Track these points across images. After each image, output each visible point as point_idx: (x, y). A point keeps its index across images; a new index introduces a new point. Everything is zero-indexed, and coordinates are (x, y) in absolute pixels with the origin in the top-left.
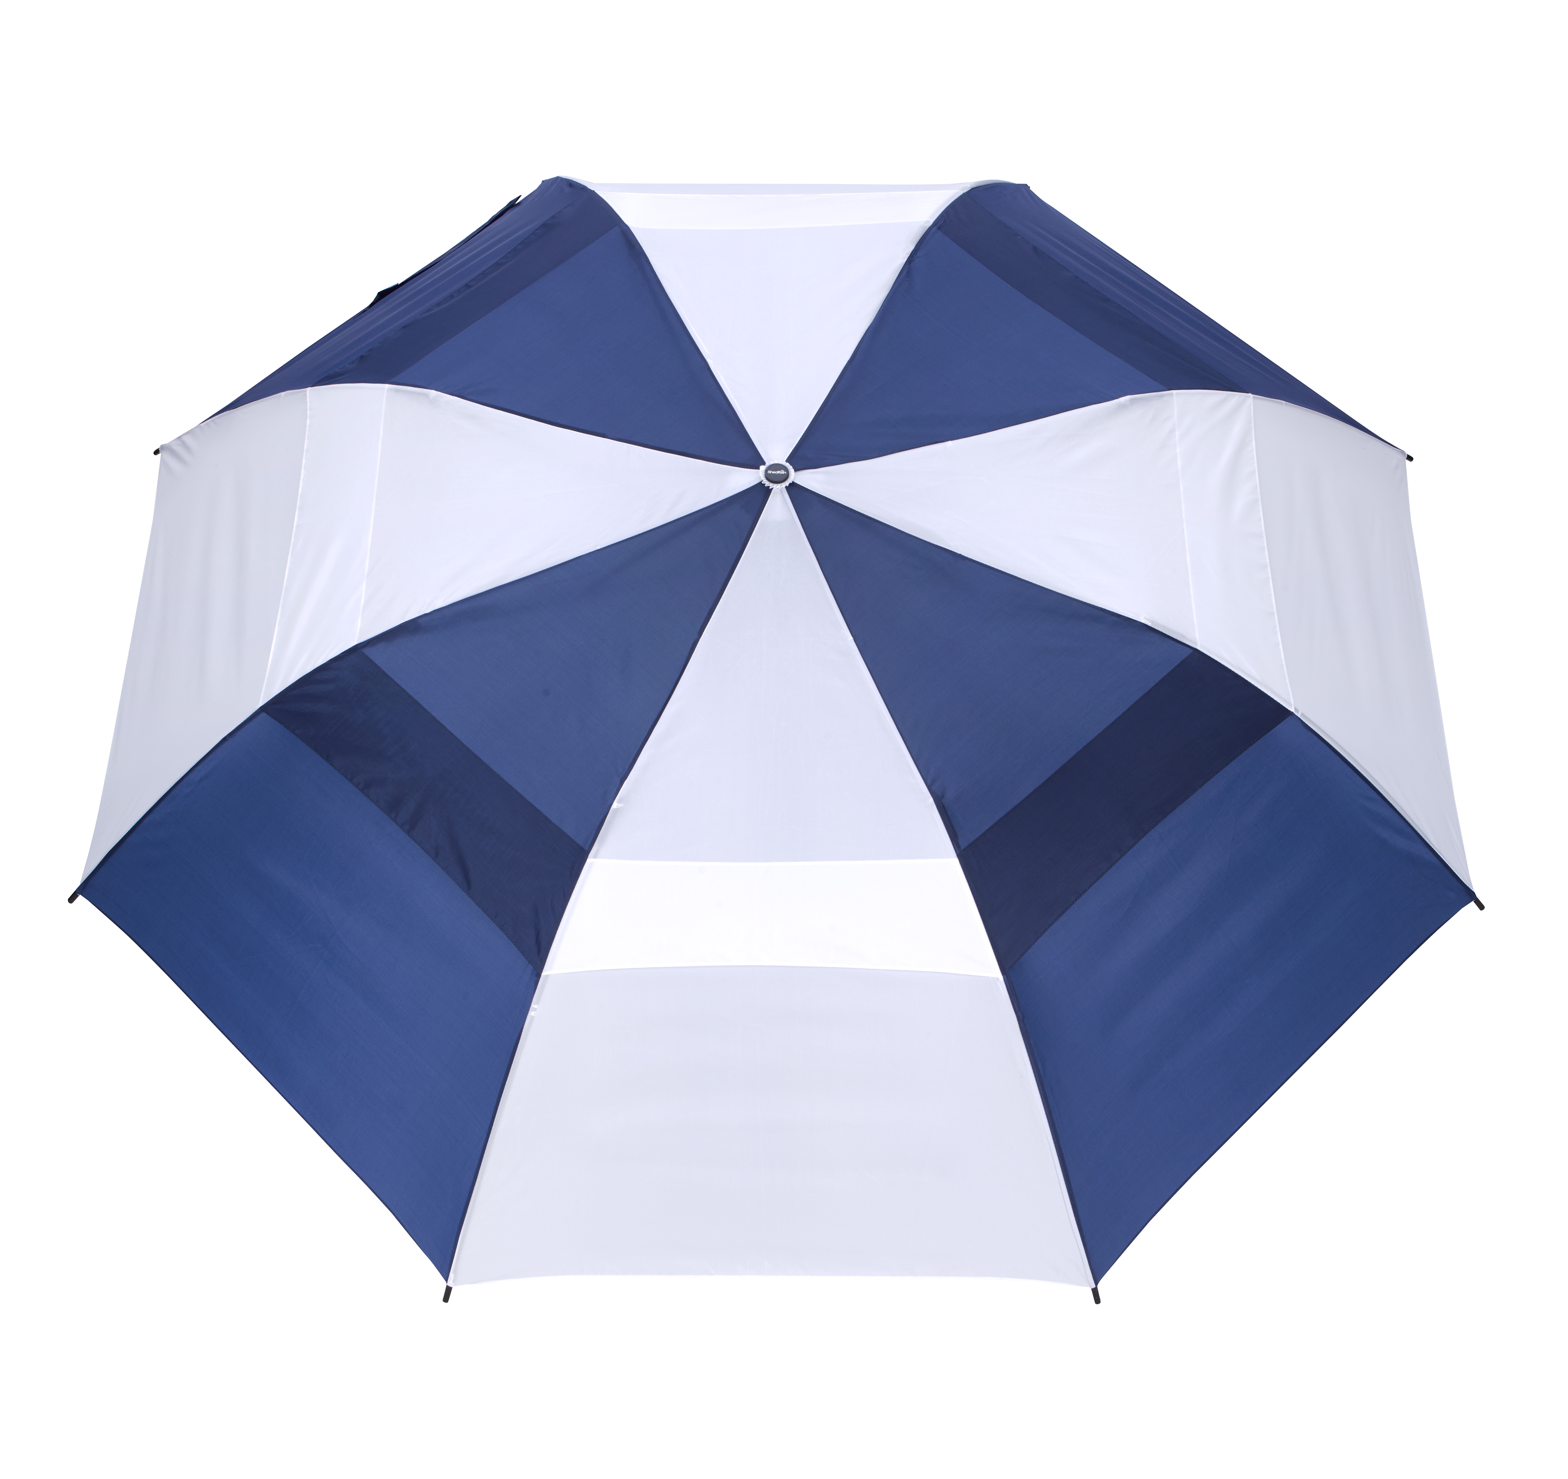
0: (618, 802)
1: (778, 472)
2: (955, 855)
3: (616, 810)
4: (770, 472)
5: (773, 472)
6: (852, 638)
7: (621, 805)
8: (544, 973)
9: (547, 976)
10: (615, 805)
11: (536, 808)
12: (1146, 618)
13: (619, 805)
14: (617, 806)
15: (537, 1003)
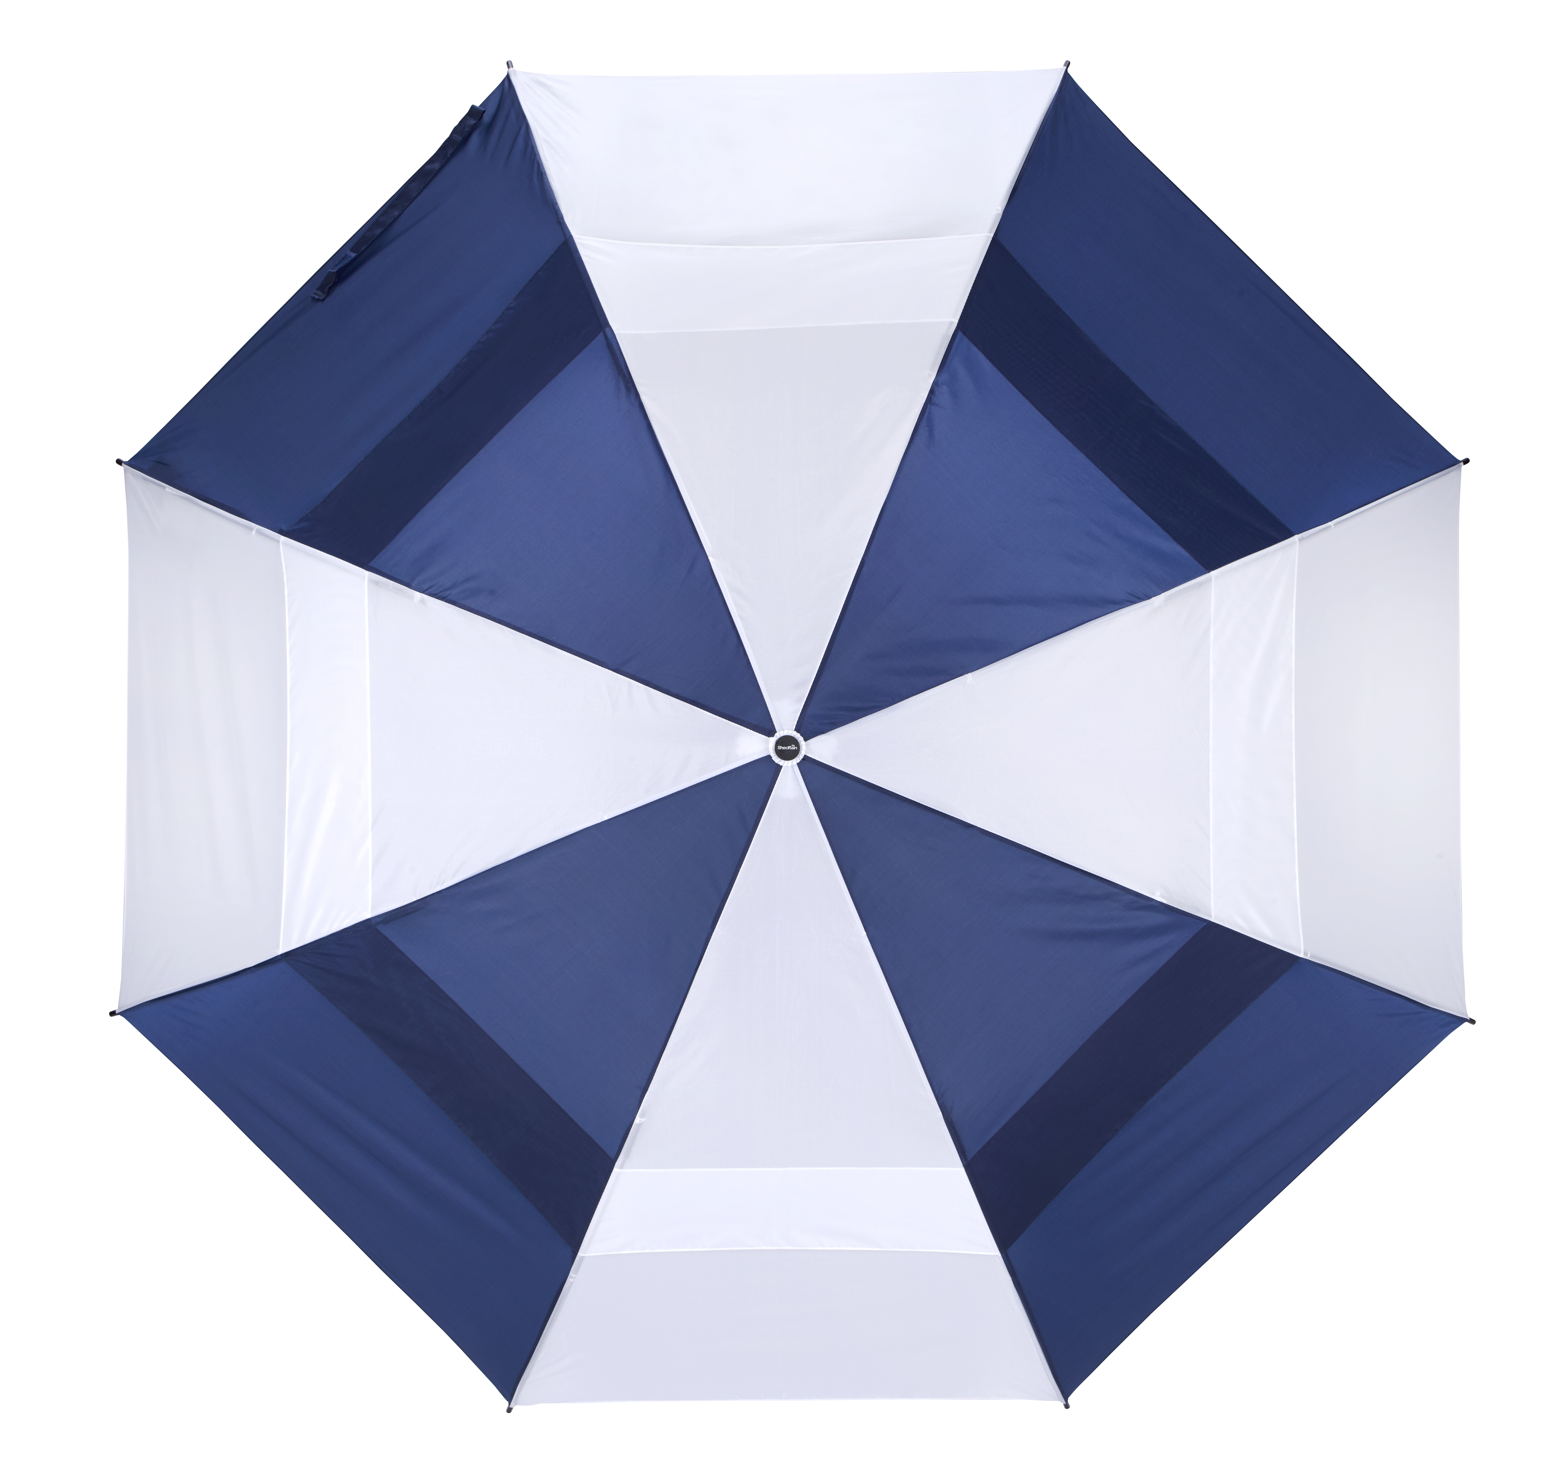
0: (641, 1117)
1: (789, 747)
2: (962, 1164)
3: (640, 1125)
4: (781, 749)
5: (783, 748)
6: (865, 933)
7: (643, 1120)
8: (580, 1254)
9: (583, 1258)
10: (637, 1120)
11: (561, 1108)
12: (1161, 896)
13: (641, 1119)
14: (640, 1121)
15: (576, 1273)
